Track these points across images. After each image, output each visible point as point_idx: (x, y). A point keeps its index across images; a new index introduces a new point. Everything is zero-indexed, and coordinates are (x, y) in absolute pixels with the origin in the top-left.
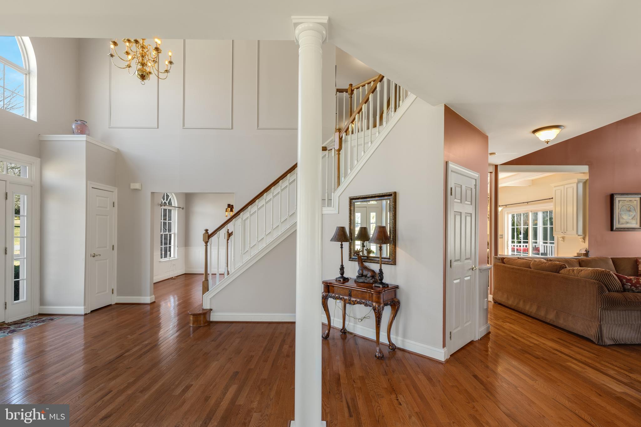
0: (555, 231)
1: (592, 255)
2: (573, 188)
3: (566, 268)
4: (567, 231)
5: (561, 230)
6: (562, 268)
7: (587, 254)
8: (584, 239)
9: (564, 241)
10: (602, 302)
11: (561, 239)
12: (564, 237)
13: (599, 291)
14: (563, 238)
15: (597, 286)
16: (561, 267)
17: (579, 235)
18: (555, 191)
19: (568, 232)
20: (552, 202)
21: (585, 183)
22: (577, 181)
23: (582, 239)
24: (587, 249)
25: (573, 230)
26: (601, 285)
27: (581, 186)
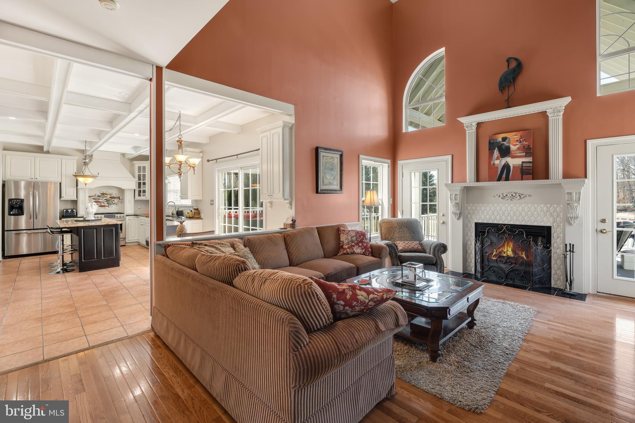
0: (262, 194)
1: (299, 226)
2: (279, 134)
3: (245, 270)
4: (273, 193)
5: (268, 192)
6: (239, 270)
7: (293, 225)
8: (291, 204)
9: (272, 208)
10: (296, 374)
11: (268, 205)
12: (272, 201)
13: (291, 343)
14: (271, 203)
15: (287, 329)
16: (236, 269)
17: (285, 199)
18: (262, 138)
19: (274, 195)
20: (258, 155)
21: (291, 128)
22: (282, 123)
23: (289, 205)
24: (294, 217)
25: (279, 192)
26: (295, 327)
27: (287, 130)
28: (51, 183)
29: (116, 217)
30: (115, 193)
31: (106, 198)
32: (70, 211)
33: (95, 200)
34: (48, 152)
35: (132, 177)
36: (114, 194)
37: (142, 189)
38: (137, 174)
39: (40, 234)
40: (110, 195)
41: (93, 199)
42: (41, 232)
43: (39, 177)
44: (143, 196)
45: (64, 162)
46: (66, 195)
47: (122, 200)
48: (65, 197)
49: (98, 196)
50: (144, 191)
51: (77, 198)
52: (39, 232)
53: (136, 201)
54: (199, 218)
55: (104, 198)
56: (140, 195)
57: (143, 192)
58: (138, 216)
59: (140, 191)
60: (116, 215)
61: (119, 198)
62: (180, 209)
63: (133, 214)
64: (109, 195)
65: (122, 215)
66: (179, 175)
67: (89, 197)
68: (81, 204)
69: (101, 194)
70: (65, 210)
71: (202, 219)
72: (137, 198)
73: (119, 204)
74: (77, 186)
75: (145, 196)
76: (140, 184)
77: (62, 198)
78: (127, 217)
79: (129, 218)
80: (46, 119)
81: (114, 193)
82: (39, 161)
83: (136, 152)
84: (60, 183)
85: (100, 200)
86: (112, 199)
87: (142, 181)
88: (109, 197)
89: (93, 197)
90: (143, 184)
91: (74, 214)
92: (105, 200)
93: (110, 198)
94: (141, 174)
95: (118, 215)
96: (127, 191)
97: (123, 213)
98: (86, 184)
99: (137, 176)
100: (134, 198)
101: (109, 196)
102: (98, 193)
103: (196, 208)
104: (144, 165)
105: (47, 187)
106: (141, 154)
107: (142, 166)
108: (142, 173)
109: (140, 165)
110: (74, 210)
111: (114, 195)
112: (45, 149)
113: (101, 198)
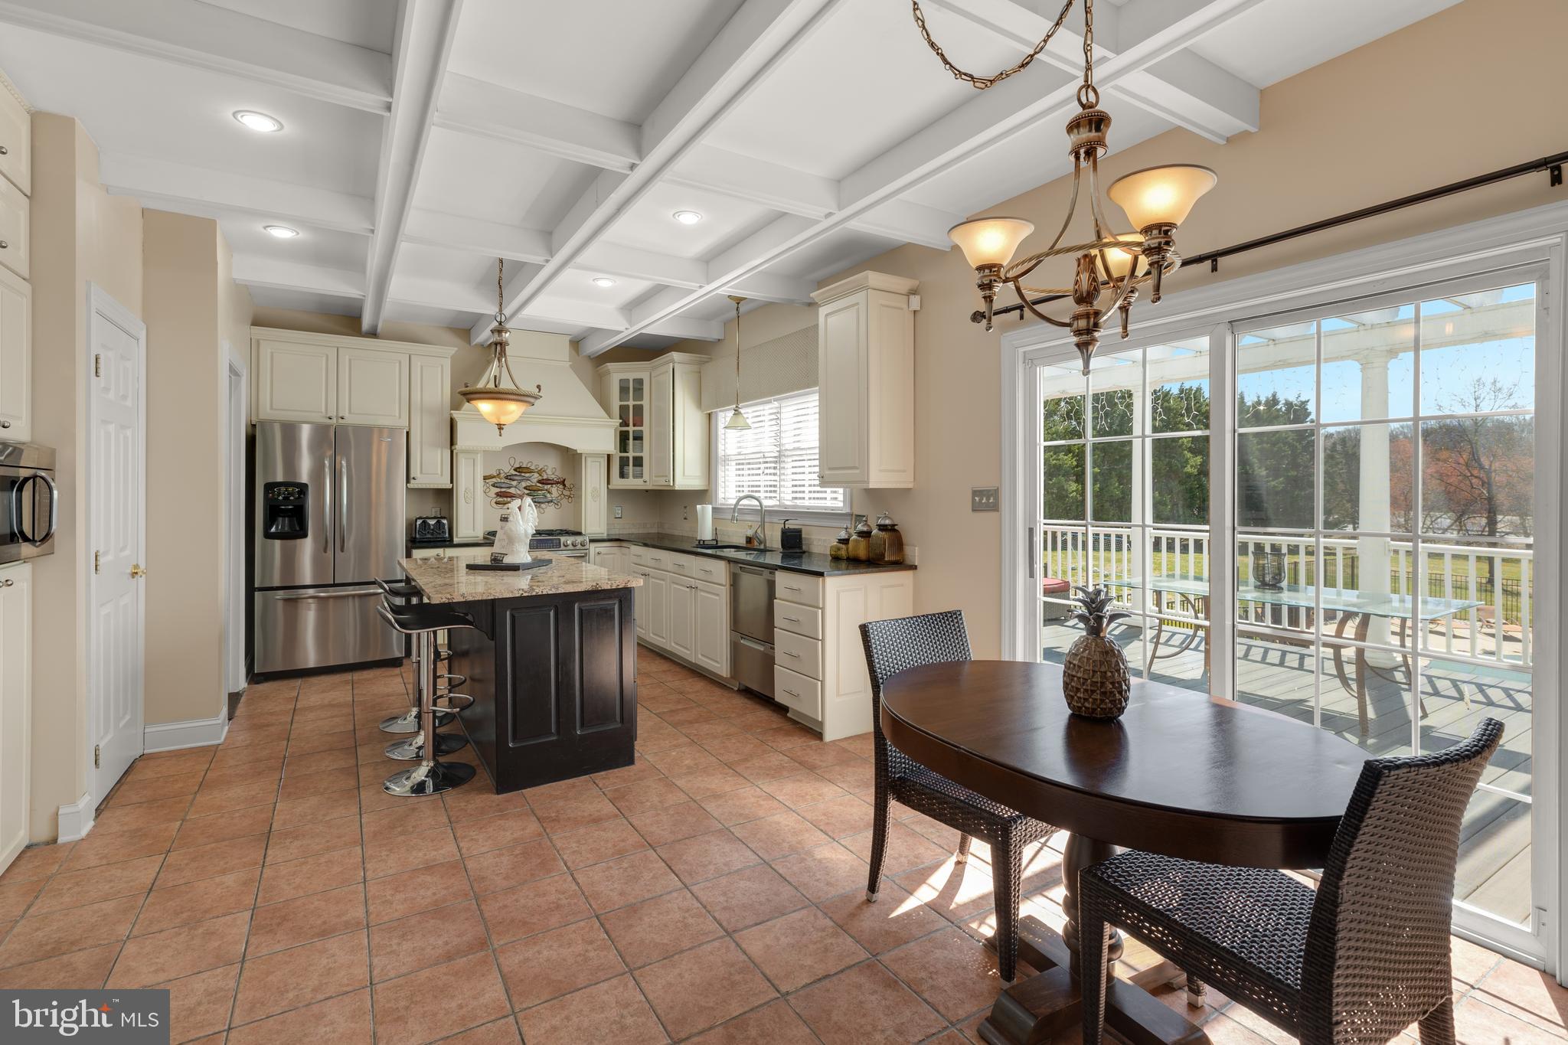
28: (381, 429)
29: (562, 547)
30: (551, 466)
31: (528, 483)
32: (432, 522)
33: (498, 490)
34: (373, 334)
35: (603, 413)
36: (549, 472)
37: (631, 454)
38: (616, 403)
39: (350, 599)
40: (540, 473)
41: (493, 486)
42: (353, 596)
43: (350, 412)
44: (635, 477)
45: (417, 363)
46: (421, 472)
47: (570, 489)
48: (422, 481)
49: (506, 478)
50: (638, 462)
51: (452, 482)
52: (348, 596)
53: (613, 494)
54: (900, 564)
55: (524, 484)
56: (622, 475)
57: (634, 465)
58: (624, 544)
59: (624, 462)
60: (563, 539)
61: (563, 483)
62: (792, 525)
63: (605, 536)
64: (536, 475)
65: (579, 539)
66: (1078, 333)
67: (485, 478)
68: (463, 501)
69: (515, 470)
70: (419, 522)
71: (914, 568)
72: (618, 483)
73: (564, 501)
74: (452, 443)
75: (641, 476)
76: (623, 438)
77: (412, 481)
78: (593, 546)
79: (598, 550)
80: (371, 216)
81: (550, 468)
82: (350, 360)
83: (631, 323)
84: (408, 433)
85: (512, 491)
86: (546, 487)
87: (631, 429)
88: (536, 480)
89: (494, 480)
90: (635, 438)
91: (444, 532)
92: (525, 488)
93: (539, 482)
94: (628, 406)
95: (570, 540)
96: (589, 460)
97: (580, 534)
98: (500, 427)
99: (616, 411)
100: (608, 483)
101: (535, 477)
102: (508, 469)
103: (887, 522)
104: (638, 376)
105: (370, 444)
106: (643, 331)
107: (631, 376)
108: (631, 403)
109: (624, 376)
110: (445, 521)
111: (549, 474)
112: (366, 323)
113: (514, 483)
